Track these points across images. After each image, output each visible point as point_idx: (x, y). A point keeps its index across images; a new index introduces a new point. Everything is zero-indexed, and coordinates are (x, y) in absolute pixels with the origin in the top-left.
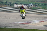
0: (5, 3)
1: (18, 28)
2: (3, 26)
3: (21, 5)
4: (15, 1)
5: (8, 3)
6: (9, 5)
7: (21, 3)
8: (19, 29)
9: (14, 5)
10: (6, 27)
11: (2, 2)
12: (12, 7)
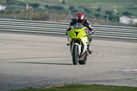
0: (94, 12)
2: (89, 79)
4: (124, 7)
5: (102, 13)
6: (105, 17)
9: (121, 18)
10: (98, 83)
12: (114, 23)
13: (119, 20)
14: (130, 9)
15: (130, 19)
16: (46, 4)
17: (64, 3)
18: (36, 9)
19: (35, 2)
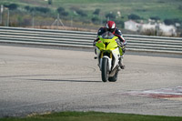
0: (90, 15)
1: (140, 113)
3: (152, 23)
4: (130, 8)
6: (105, 22)
7: (154, 16)
8: (147, 116)
9: (126, 24)
10: (97, 110)
13: (123, 26)
14: (138, 10)
15: (139, 25)
16: (26, 5)
17: (50, 3)
18: (13, 11)
19: (11, 3)
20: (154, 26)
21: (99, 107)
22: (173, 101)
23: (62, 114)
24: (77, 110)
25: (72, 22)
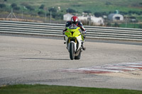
0: (37, 10)
1: (76, 86)
3: (85, 16)
4: (68, 4)
5: (46, 11)
6: (48, 15)
8: (81, 88)
9: (65, 16)
10: (42, 83)
11: (28, 7)
12: (57, 21)
13: (62, 18)
14: (74, 6)
20: (86, 18)
21: (43, 81)
22: (101, 76)
23: (15, 86)
24: (27, 84)
25: (22, 15)
